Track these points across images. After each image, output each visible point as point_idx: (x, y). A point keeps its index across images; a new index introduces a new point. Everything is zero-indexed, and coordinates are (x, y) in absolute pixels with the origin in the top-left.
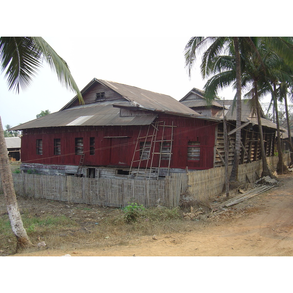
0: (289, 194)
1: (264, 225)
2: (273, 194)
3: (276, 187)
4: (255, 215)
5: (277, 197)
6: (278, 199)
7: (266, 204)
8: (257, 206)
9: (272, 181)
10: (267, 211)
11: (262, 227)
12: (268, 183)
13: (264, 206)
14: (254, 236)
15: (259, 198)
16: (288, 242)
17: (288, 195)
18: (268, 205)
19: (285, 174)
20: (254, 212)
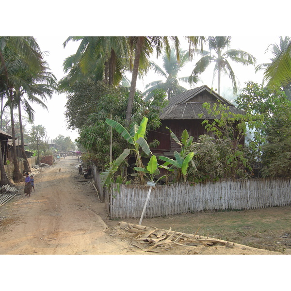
0: (35, 201)
1: (30, 235)
2: (19, 202)
3: (18, 195)
4: (12, 226)
5: (25, 206)
6: (27, 207)
7: (18, 213)
8: (9, 217)
9: (13, 189)
10: (23, 221)
11: (29, 237)
12: (9, 192)
13: (16, 216)
14: (26, 249)
15: (7, 208)
16: (63, 249)
17: (34, 203)
18: (20, 215)
19: (21, 181)
20: (10, 223)
